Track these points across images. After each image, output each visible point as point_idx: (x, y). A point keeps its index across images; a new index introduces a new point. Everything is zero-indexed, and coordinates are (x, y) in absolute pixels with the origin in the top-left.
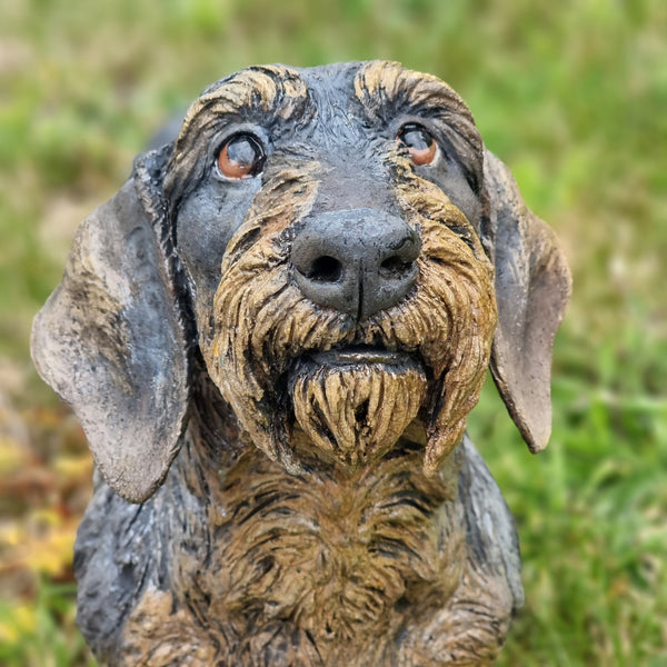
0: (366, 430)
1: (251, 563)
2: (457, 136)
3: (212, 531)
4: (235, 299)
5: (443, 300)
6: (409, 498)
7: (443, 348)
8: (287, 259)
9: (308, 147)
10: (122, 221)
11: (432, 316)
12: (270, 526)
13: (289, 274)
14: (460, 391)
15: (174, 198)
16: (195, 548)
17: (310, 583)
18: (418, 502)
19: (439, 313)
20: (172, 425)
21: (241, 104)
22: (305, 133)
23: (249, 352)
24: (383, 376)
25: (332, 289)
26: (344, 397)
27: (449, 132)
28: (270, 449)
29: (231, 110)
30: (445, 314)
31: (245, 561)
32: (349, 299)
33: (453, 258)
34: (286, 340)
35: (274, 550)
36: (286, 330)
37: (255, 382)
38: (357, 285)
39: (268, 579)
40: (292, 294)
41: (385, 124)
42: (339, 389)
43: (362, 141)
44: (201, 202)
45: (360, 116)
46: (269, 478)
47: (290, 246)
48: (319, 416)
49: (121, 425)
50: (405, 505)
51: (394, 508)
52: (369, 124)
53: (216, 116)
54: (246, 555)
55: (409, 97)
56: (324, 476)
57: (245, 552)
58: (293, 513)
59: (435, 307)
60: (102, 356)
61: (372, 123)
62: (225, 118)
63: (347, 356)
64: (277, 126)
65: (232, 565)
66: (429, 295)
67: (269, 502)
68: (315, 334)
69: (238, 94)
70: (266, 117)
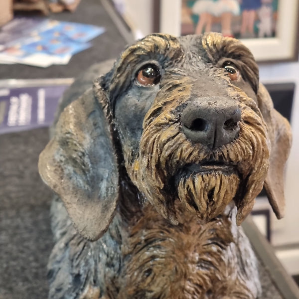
0: (212, 203)
1: (141, 272)
2: (248, 68)
3: (122, 257)
4: (151, 140)
5: (250, 141)
6: (215, 241)
7: (249, 163)
8: (178, 120)
9: (182, 71)
10: (85, 108)
11: (246, 148)
12: (151, 254)
13: (180, 128)
14: (256, 185)
15: (115, 95)
16: (113, 266)
17: (169, 281)
18: (219, 243)
19: (249, 147)
20: (111, 204)
21: (149, 50)
22: (180, 65)
23: (158, 165)
24: (221, 177)
25: (202, 134)
27: (245, 66)
28: (164, 213)
29: (144, 54)
30: (251, 148)
31: (138, 271)
32: (209, 138)
33: (254, 122)
34: (178, 159)
35: (153, 265)
36: (178, 154)
38: (214, 132)
39: (149, 280)
40: (182, 137)
41: (216, 62)
42: (201, 182)
43: (207, 69)
44: (129, 97)
45: (205, 57)
46: (152, 231)
47: (180, 115)
48: (190, 196)
49: (84, 204)
50: (214, 245)
51: (209, 246)
52: (209, 61)
53: (136, 56)
54: (138, 268)
55: (226, 49)
56: (178, 230)
57: (138, 267)
58: (162, 248)
59: (247, 144)
60: (75, 172)
61: (211, 60)
62: (141, 57)
63: (206, 167)
64: (166, 61)
65: (131, 274)
66: (245, 138)
67: (151, 243)
68: (192, 156)
69: (148, 46)
70: (160, 57)
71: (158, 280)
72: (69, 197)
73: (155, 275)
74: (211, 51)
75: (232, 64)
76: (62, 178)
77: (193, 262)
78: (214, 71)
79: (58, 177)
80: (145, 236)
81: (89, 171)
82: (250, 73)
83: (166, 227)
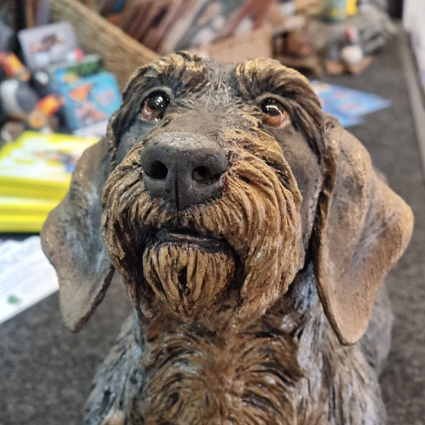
2: (304, 111)
5: (240, 205)
6: (274, 369)
9: (193, 103)
11: (231, 214)
12: (176, 371)
13: (141, 174)
14: (253, 273)
16: (136, 382)
18: (281, 373)
19: (237, 213)
21: (160, 72)
22: (194, 95)
23: (116, 225)
24: (197, 252)
26: (170, 263)
27: (298, 108)
29: (155, 76)
30: (241, 215)
31: (162, 394)
32: (168, 191)
33: (257, 179)
36: (134, 210)
37: (119, 246)
40: (140, 186)
41: (253, 97)
42: (167, 256)
45: (235, 88)
46: (175, 336)
48: (157, 276)
50: (271, 374)
51: (262, 374)
52: (239, 94)
53: (146, 80)
54: (162, 390)
55: (273, 82)
56: (209, 340)
57: (161, 387)
58: (190, 364)
59: (234, 209)
60: (78, 236)
61: (242, 94)
62: (152, 82)
63: (174, 235)
64: (179, 88)
65: (154, 395)
66: (230, 200)
67: (176, 354)
68: (150, 214)
69: (160, 66)
70: (174, 83)
71: (187, 410)
72: (65, 269)
73: (182, 402)
74: (245, 80)
75: (277, 102)
76: (62, 244)
77: (234, 393)
78: (239, 108)
79: (58, 242)
80: (166, 342)
81: (89, 235)
82: (306, 119)
83: (194, 334)
